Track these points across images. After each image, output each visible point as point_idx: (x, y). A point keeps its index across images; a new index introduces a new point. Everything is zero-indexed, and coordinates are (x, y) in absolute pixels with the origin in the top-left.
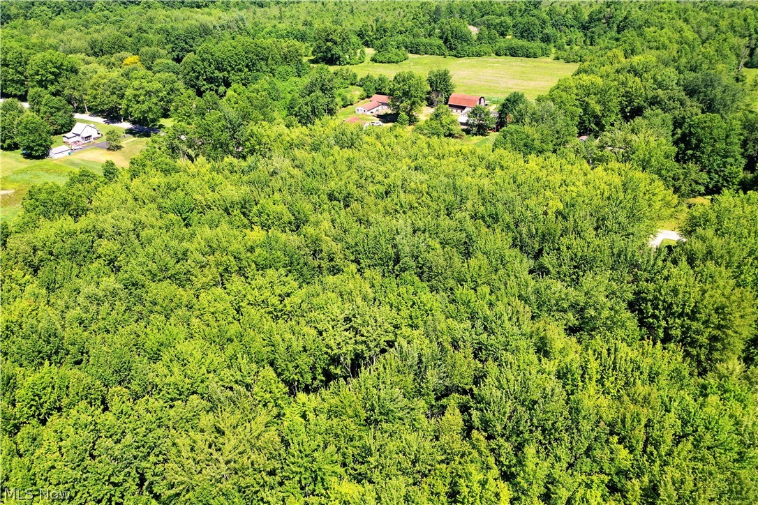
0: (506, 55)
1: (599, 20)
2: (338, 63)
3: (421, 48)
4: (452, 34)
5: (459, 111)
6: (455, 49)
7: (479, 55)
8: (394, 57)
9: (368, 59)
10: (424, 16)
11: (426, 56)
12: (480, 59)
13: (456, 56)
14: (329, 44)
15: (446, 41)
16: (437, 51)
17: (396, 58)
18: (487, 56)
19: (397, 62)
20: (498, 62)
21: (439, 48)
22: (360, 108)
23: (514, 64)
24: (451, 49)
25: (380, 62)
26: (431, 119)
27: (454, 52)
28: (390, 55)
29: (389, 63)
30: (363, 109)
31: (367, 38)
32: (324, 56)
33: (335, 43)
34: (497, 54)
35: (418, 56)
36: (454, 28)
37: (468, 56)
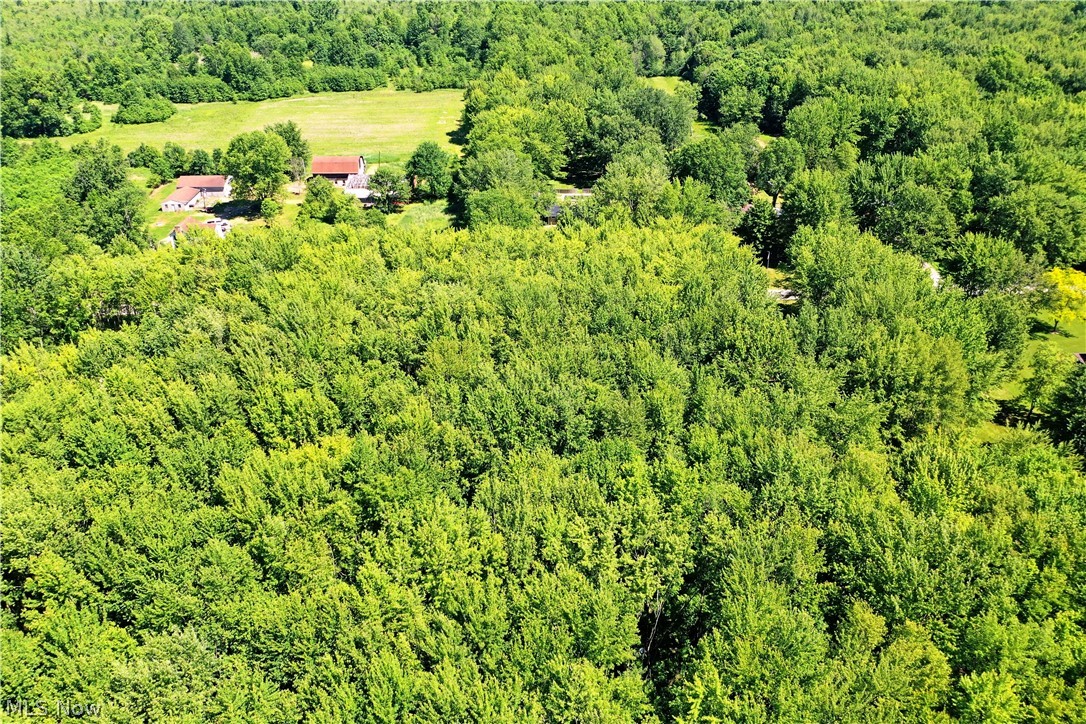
0: (325, 89)
1: (424, 30)
2: (57, 132)
3: (191, 92)
4: (235, 65)
5: (340, 182)
6: (246, 89)
7: (286, 95)
8: (154, 111)
9: (106, 122)
10: (160, 41)
11: (201, 104)
12: (290, 100)
13: (251, 100)
14: (33, 102)
15: (227, 78)
16: (217, 95)
17: (159, 114)
18: (298, 95)
19: (163, 119)
20: (321, 102)
21: (220, 89)
22: (169, 203)
23: (348, 102)
24: (239, 89)
25: (133, 123)
26: (309, 202)
27: (247, 94)
28: (148, 110)
29: (148, 122)
30: (176, 204)
31: (83, 85)
32: (26, 124)
33: (44, 99)
34: (311, 90)
35: (189, 106)
36: (237, 58)
37: (270, 97)
